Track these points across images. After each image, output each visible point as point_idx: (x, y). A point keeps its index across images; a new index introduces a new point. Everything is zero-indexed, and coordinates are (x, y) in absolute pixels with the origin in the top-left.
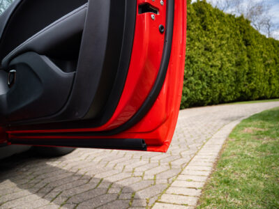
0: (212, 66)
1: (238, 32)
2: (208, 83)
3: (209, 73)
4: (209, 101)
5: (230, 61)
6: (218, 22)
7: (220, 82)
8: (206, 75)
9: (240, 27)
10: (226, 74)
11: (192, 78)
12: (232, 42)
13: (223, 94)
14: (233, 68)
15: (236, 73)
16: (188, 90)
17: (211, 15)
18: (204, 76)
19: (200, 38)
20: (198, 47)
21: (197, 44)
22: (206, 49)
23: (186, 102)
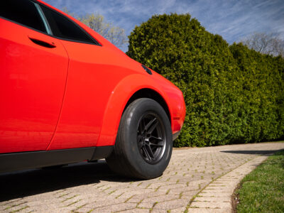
0: (251, 104)
1: (276, 71)
2: (248, 120)
3: (249, 110)
4: (250, 138)
5: (270, 99)
6: (255, 62)
7: (260, 120)
8: (246, 112)
9: (279, 67)
10: (266, 111)
11: (232, 115)
12: (271, 80)
13: (265, 132)
14: (273, 106)
15: (277, 111)
16: (228, 127)
17: (247, 56)
18: (243, 113)
19: (238, 78)
20: (236, 86)
21: (235, 83)
22: (244, 88)
23: (227, 138)
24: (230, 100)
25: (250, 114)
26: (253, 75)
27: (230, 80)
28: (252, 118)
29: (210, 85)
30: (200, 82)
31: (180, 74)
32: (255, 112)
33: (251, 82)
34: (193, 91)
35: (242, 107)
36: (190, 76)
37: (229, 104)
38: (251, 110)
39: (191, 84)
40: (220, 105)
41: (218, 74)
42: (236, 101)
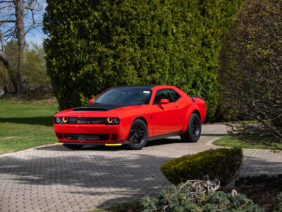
24: (185, 66)
25: (207, 83)
26: (217, 21)
27: (188, 35)
28: (208, 89)
29: (165, 49)
30: (157, 47)
31: (136, 37)
32: (213, 80)
33: (212, 34)
34: (148, 59)
35: (198, 74)
36: (147, 40)
37: (184, 72)
38: (208, 77)
39: (146, 51)
40: (174, 75)
41: (175, 31)
42: (192, 66)
